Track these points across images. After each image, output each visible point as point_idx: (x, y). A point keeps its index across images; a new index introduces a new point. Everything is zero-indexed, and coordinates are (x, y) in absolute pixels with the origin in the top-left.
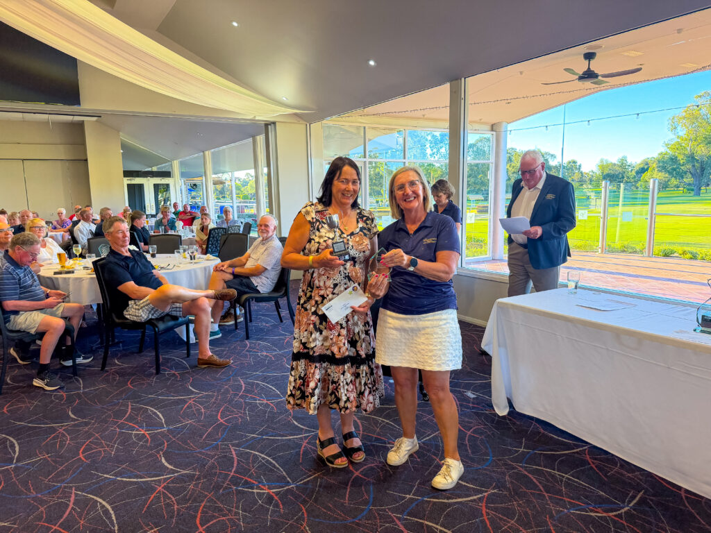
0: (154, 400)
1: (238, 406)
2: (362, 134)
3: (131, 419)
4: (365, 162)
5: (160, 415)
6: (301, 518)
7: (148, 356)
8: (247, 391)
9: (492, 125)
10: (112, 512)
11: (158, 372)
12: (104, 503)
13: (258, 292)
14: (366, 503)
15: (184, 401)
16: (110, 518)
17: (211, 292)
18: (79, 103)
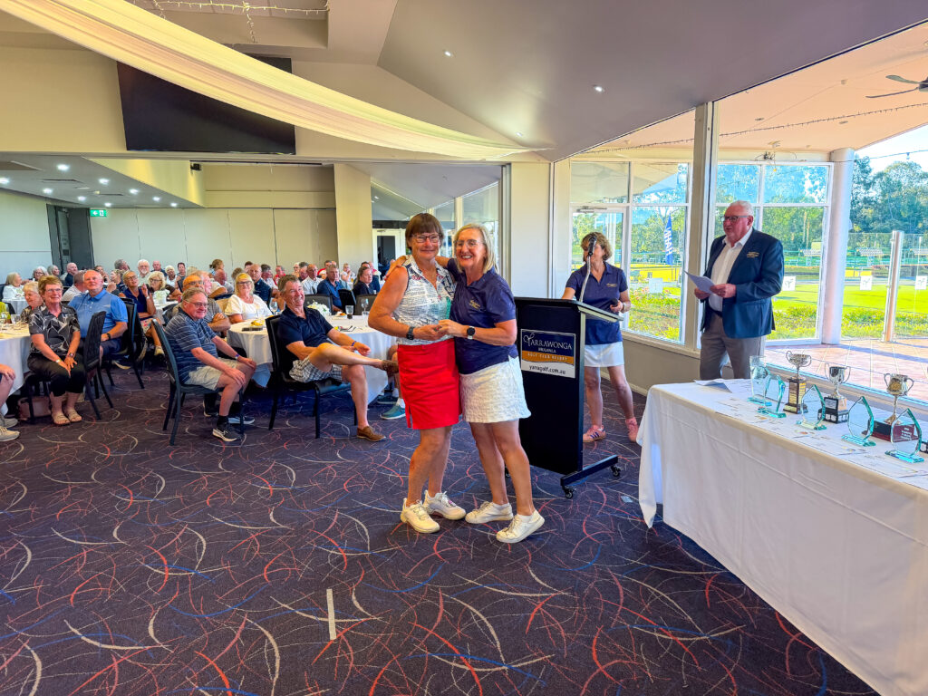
0: (298, 461)
1: (370, 477)
2: (627, 171)
3: (267, 476)
4: (628, 208)
5: (294, 477)
6: (355, 581)
8: (388, 464)
9: (830, 154)
10: (204, 548)
11: (318, 436)
12: (203, 540)
14: (425, 579)
15: (324, 465)
16: (200, 552)
18: (294, 152)
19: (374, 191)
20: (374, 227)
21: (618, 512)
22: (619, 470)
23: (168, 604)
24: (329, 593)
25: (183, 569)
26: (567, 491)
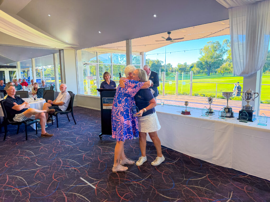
0: (28, 148)
1: (59, 147)
2: (96, 54)
3: (21, 154)
4: (97, 64)
5: (32, 152)
6: (86, 174)
7: (21, 135)
8: (61, 143)
9: (141, 53)
11: (27, 139)
12: (19, 177)
13: (62, 111)
14: (105, 168)
15: (39, 148)
16: (23, 181)
17: (46, 111)
23: (30, 197)
24: (81, 178)
25: (23, 187)
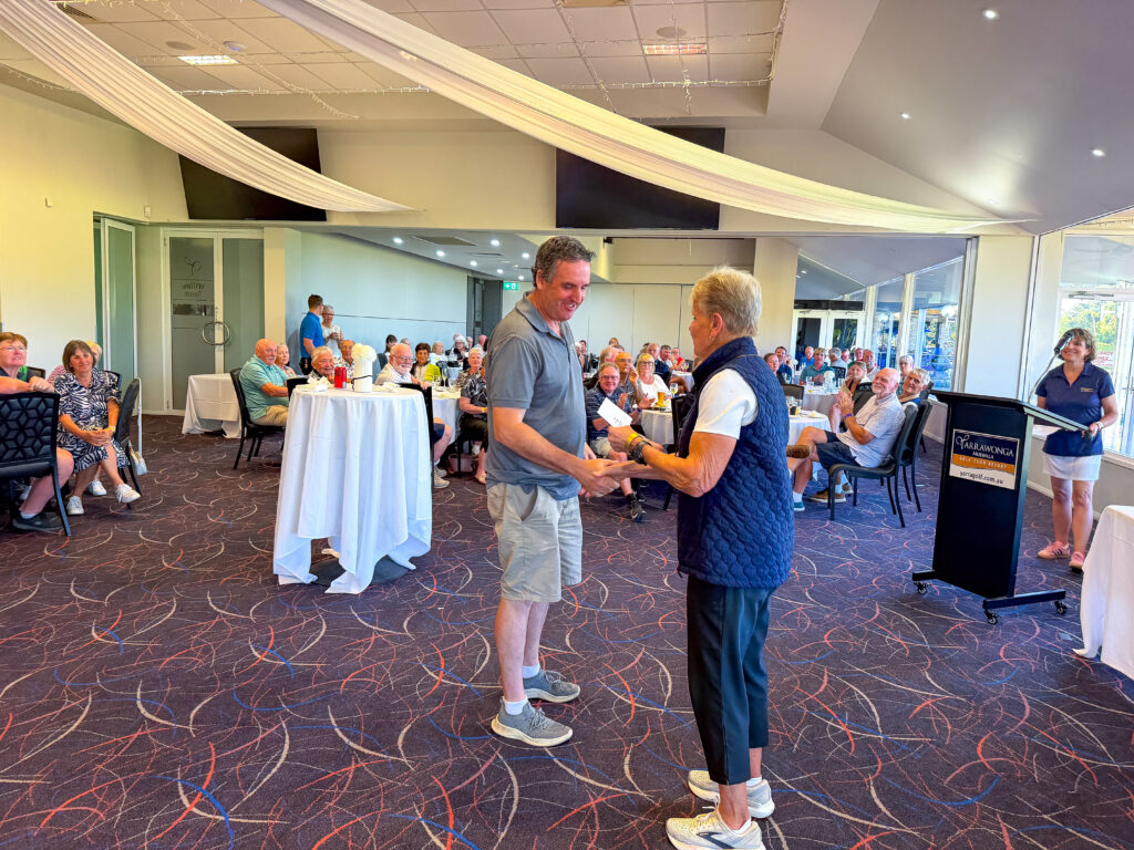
10: (607, 594)
12: (606, 588)
14: (811, 658)
18: (716, 227)
19: (802, 264)
20: (795, 308)
21: (1050, 646)
22: (1065, 607)
23: (580, 627)
25: (591, 606)
26: (990, 616)
